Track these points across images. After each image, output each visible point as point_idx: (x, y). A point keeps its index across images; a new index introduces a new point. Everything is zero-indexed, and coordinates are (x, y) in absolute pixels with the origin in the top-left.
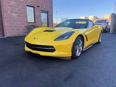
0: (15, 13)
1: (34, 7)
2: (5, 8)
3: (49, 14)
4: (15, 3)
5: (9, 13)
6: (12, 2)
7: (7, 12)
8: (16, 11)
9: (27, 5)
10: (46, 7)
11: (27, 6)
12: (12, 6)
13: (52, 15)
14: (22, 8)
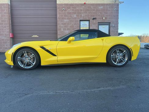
0: (67, 30)
1: (89, 21)
2: (59, 26)
3: (111, 25)
4: (68, 20)
5: (62, 30)
6: (65, 20)
7: (60, 29)
8: (69, 27)
9: (81, 19)
10: (106, 18)
11: (81, 21)
12: (65, 24)
13: (118, 26)
14: (75, 24)
